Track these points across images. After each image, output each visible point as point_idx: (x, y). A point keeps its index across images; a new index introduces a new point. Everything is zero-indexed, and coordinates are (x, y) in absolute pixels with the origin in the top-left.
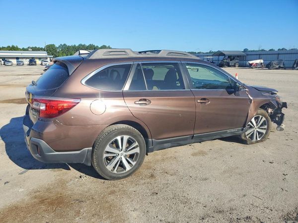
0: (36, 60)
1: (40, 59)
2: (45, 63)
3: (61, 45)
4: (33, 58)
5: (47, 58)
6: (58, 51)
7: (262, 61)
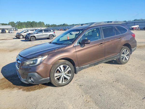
0: (6, 30)
1: (7, 29)
2: (12, 31)
3: (17, 22)
4: (3, 29)
5: (11, 29)
6: (16, 25)
7: (138, 26)
